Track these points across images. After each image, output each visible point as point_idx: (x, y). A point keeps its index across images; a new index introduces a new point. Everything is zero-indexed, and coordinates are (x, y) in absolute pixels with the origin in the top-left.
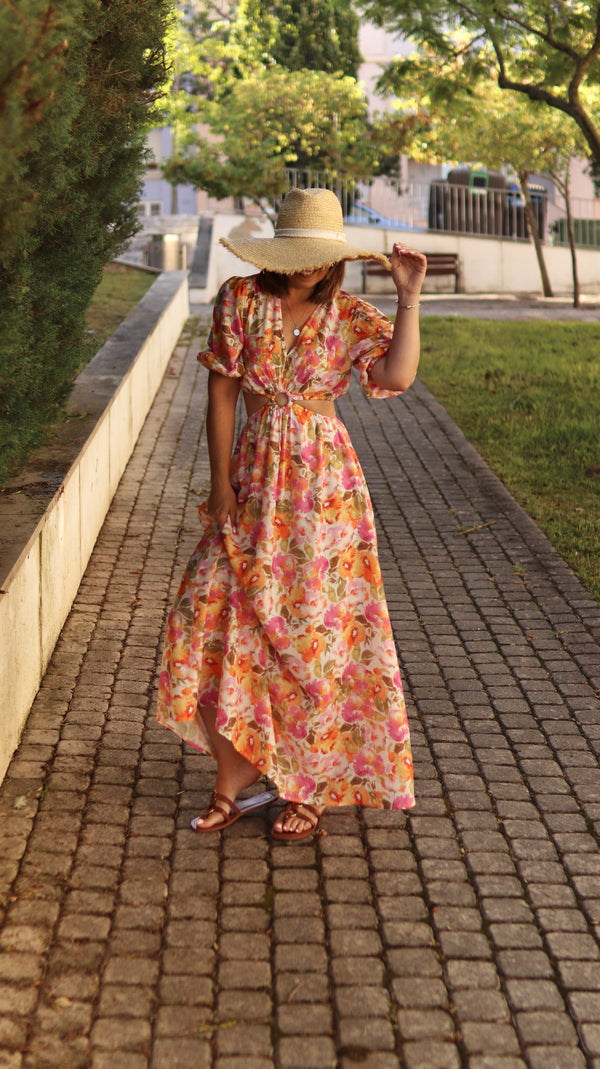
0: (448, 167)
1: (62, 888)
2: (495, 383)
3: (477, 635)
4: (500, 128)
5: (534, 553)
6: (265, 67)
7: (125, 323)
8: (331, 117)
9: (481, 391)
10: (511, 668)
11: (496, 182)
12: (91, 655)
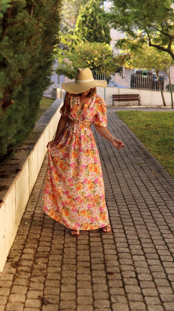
0: (136, 69)
1: (38, 241)
2: (148, 127)
3: (142, 187)
4: (150, 58)
5: (158, 168)
6: (84, 42)
7: (47, 111)
8: (102, 55)
9: (144, 129)
10: (151, 194)
11: (150, 74)
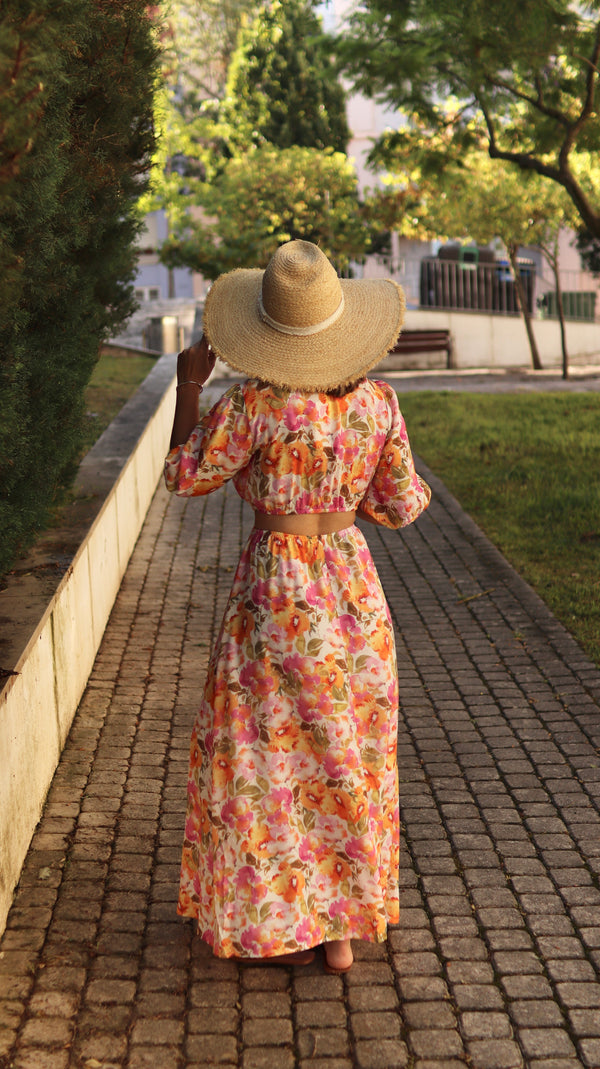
0: (438, 243)
1: (89, 955)
2: (490, 455)
3: (481, 700)
4: (490, 199)
5: (533, 619)
6: (256, 146)
7: (128, 405)
8: (322, 195)
9: (476, 463)
10: (514, 730)
11: (486, 257)
12: (108, 730)
